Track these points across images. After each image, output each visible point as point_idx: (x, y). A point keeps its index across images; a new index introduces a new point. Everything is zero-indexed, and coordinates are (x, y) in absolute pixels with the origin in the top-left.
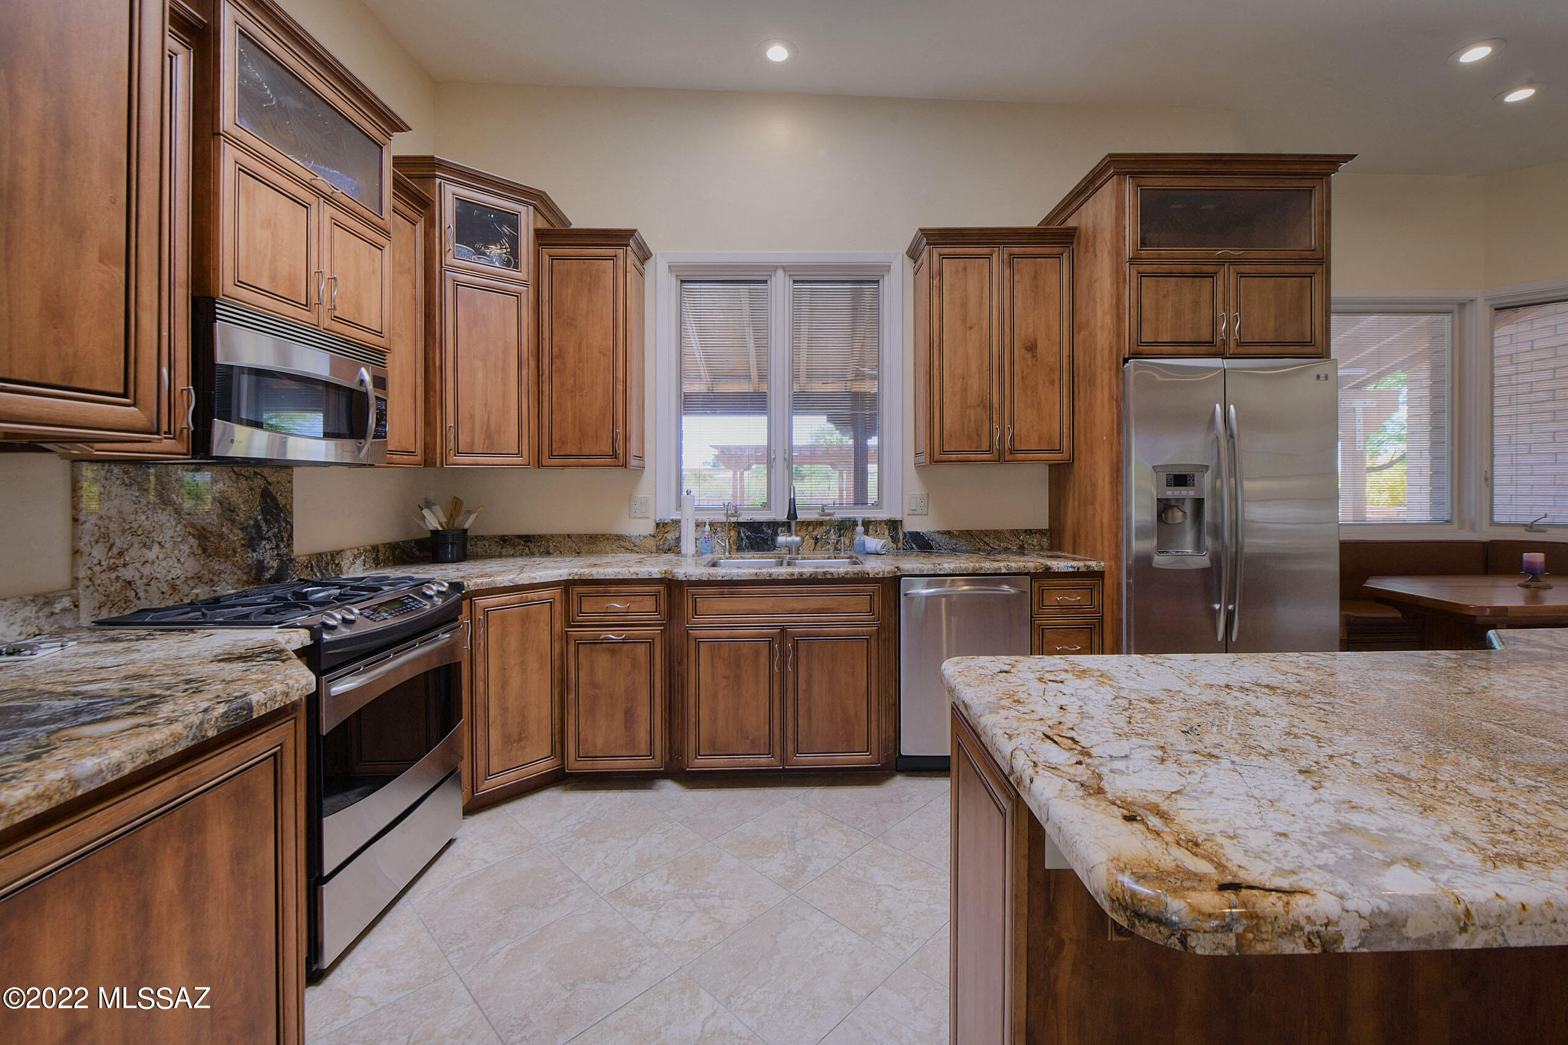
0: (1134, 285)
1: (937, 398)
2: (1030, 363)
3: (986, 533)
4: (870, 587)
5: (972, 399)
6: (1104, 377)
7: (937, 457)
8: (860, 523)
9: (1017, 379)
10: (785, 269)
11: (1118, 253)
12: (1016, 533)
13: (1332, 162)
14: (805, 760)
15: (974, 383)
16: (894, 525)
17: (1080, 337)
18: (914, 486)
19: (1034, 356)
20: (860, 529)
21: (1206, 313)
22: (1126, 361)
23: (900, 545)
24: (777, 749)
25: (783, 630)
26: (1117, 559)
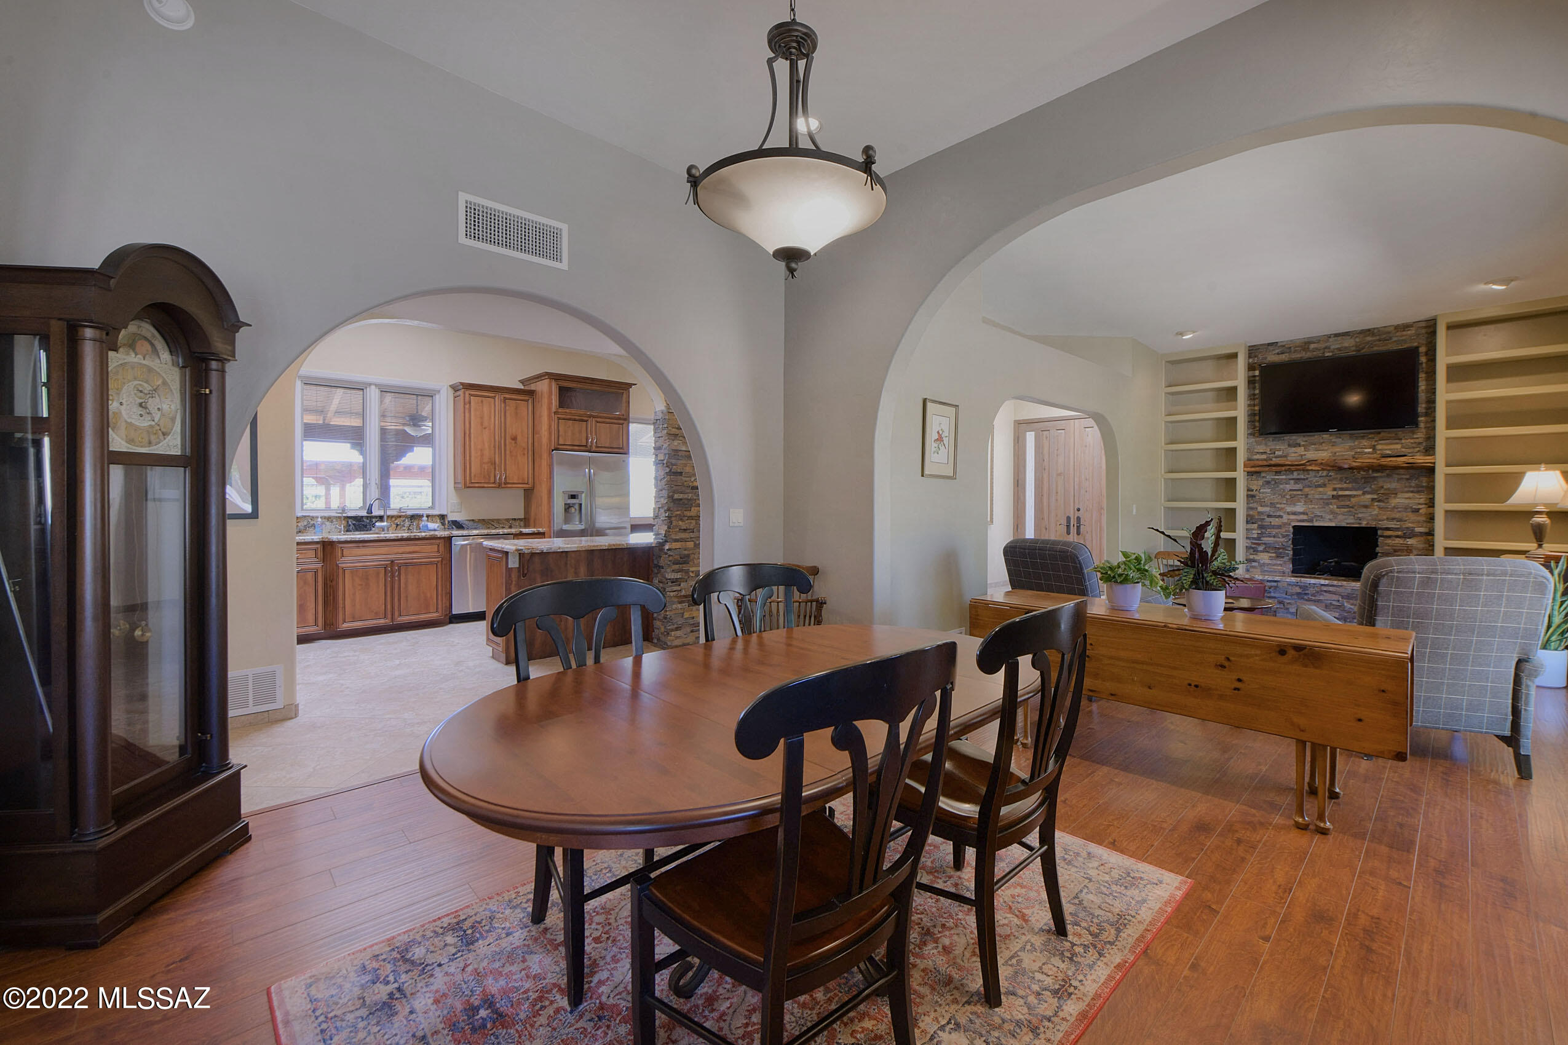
0: (556, 421)
1: (468, 458)
2: (514, 445)
3: (493, 520)
4: (438, 541)
5: (486, 460)
6: (545, 456)
7: (468, 485)
8: (425, 516)
9: (508, 452)
10: (376, 385)
11: (549, 409)
12: (507, 520)
13: (630, 385)
14: (405, 619)
15: (486, 452)
16: (442, 517)
17: (536, 436)
18: (454, 499)
19: (516, 443)
20: (425, 518)
21: (584, 435)
22: (553, 450)
23: (446, 526)
24: (389, 616)
25: (392, 562)
26: (550, 527)
